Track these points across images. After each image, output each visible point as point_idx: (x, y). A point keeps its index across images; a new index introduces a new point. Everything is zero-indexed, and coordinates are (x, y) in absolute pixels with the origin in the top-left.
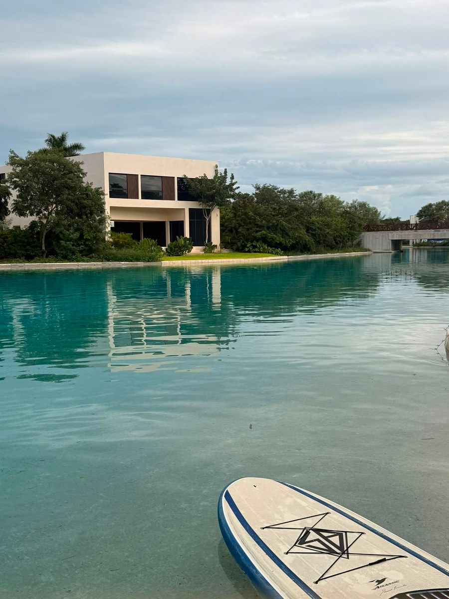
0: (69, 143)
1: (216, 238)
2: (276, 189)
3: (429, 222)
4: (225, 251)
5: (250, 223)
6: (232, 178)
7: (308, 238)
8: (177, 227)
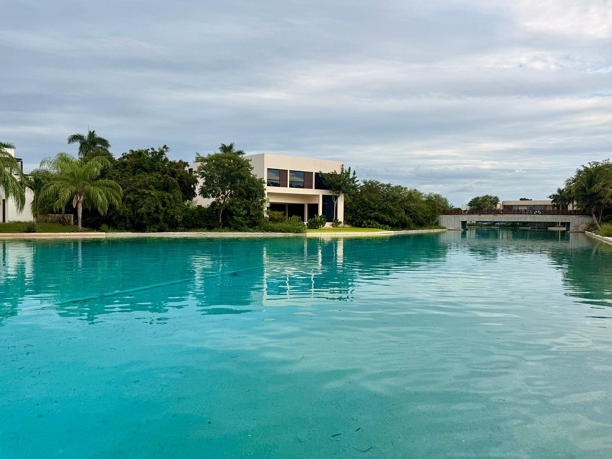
0: (236, 149)
1: (341, 216)
2: (378, 183)
4: (347, 226)
6: (354, 174)
7: (408, 218)
8: (313, 208)
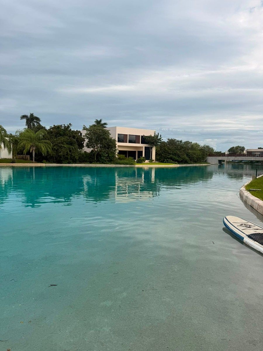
0: (103, 122)
2: (175, 140)
3: (233, 153)
4: (157, 162)
5: (166, 152)
6: (161, 136)
7: (187, 158)
8: (140, 153)
